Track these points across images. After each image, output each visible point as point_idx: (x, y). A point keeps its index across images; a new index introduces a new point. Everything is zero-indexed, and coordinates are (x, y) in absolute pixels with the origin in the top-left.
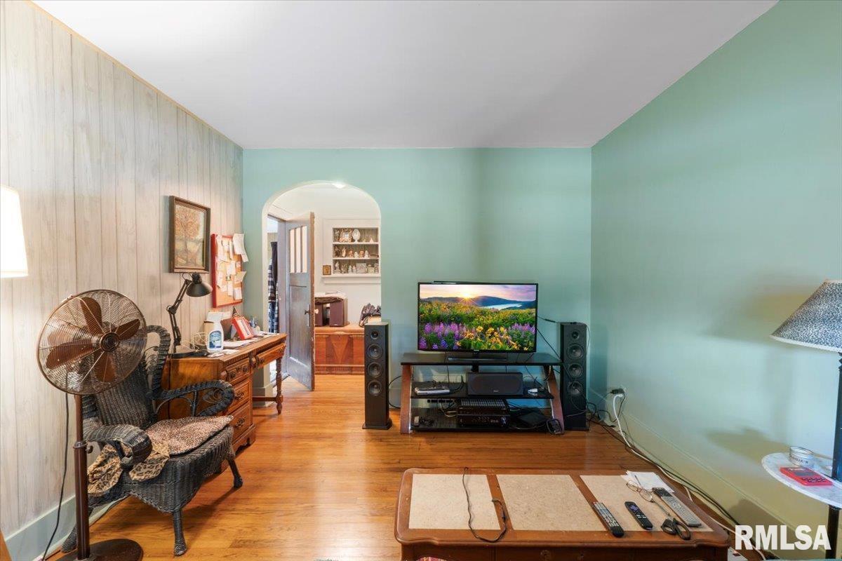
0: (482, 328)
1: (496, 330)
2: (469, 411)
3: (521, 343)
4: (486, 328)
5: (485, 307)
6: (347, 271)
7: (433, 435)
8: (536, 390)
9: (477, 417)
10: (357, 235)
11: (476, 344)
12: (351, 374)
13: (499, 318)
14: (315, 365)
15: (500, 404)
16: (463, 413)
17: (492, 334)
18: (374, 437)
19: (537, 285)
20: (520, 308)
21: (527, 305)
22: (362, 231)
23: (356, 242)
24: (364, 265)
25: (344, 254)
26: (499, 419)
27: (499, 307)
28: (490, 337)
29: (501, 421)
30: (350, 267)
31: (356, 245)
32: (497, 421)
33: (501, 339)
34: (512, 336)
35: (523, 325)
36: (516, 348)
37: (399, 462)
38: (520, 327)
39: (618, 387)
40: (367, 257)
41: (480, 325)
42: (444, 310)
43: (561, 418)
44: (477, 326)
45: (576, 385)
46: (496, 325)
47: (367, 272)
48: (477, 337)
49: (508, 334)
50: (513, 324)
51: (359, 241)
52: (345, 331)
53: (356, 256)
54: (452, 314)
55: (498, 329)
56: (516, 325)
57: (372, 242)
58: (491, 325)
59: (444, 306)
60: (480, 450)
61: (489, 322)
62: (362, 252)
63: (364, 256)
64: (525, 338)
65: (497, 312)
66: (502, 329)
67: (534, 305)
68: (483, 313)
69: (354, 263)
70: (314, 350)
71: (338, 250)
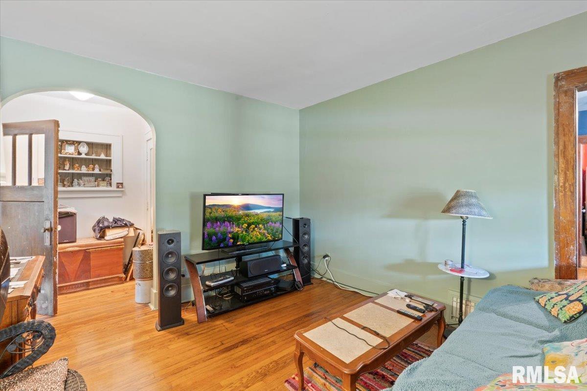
0: (246, 225)
1: (256, 227)
2: (250, 289)
3: (273, 235)
4: (249, 225)
5: (249, 211)
6: (71, 185)
7: (226, 316)
8: (285, 265)
9: (256, 292)
10: (84, 149)
11: (242, 236)
12: (88, 289)
13: (258, 218)
14: (58, 286)
15: (267, 280)
16: (247, 292)
17: (254, 229)
18: (177, 334)
19: (283, 195)
20: (273, 212)
21: (277, 210)
22: (90, 145)
23: (83, 156)
24: (93, 179)
25: (67, 167)
26: (269, 289)
27: (258, 211)
28: (252, 231)
29: (271, 291)
30: (76, 180)
31: (82, 159)
32: (268, 292)
33: (260, 233)
34: (267, 231)
35: (275, 223)
36: (270, 238)
37: (223, 344)
38: (273, 224)
39: (325, 254)
40: (97, 171)
41: (245, 223)
42: (220, 213)
43: (300, 279)
44: (243, 224)
45: (306, 257)
46: (257, 224)
47: (98, 186)
48: (243, 232)
49: (265, 229)
50: (268, 223)
51: (86, 154)
52: (77, 246)
53: (84, 170)
54: (225, 215)
55: (258, 225)
56: (270, 223)
57: (103, 157)
58: (253, 223)
59: (220, 210)
60: (268, 314)
61: (252, 221)
62: (91, 166)
63: (93, 169)
64: (277, 232)
65: (257, 214)
66: (260, 226)
67: (282, 210)
68: (247, 215)
69: (80, 176)
70: (57, 271)
71: (61, 162)
